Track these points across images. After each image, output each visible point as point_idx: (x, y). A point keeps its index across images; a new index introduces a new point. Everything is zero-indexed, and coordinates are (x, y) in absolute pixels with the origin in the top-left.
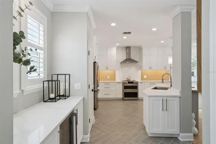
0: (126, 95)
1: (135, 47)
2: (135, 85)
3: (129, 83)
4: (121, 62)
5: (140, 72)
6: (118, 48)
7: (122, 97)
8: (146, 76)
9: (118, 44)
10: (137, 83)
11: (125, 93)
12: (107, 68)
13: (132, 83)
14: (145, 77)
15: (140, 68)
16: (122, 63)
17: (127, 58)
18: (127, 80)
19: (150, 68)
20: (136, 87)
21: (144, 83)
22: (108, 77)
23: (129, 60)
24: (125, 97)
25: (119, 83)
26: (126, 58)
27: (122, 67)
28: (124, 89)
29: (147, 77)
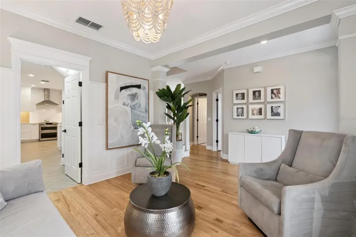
0: (43, 136)
1: (55, 90)
2: (54, 126)
3: (46, 124)
6: (33, 89)
7: (38, 138)
9: (34, 86)
10: (56, 124)
11: (42, 134)
13: (51, 124)
15: (60, 110)
16: (38, 104)
18: (45, 121)
20: (55, 128)
23: (47, 102)
24: (42, 138)
25: (35, 124)
26: (44, 100)
27: (38, 109)
28: (40, 131)
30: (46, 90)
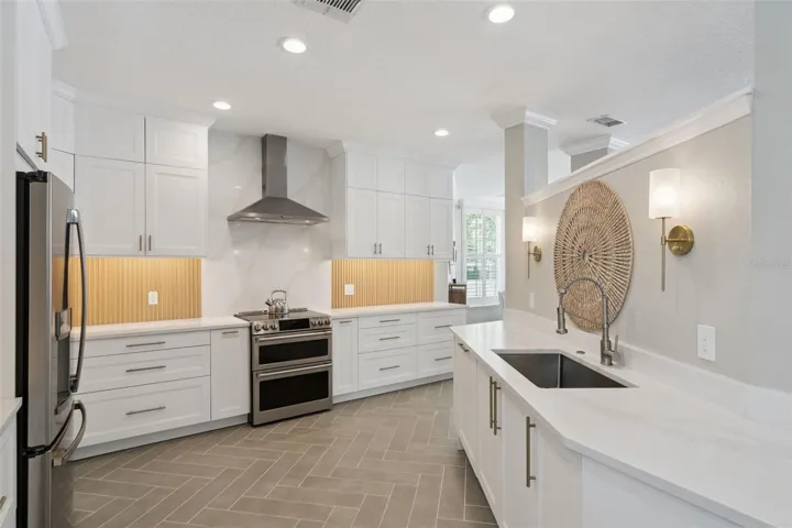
0: (269, 394)
2: (317, 335)
3: (287, 326)
4: (230, 213)
5: (327, 267)
7: (247, 411)
8: (352, 286)
9: (222, 106)
10: (325, 324)
11: (262, 383)
12: (145, 245)
14: (349, 289)
15: (330, 248)
16: (237, 219)
17: (268, 194)
18: (267, 308)
19: (377, 249)
20: (321, 347)
21: (354, 321)
22: (153, 298)
23: (275, 207)
24: (264, 406)
25: (228, 331)
26: (260, 198)
28: (257, 366)
29: (356, 289)
30: (271, 147)
